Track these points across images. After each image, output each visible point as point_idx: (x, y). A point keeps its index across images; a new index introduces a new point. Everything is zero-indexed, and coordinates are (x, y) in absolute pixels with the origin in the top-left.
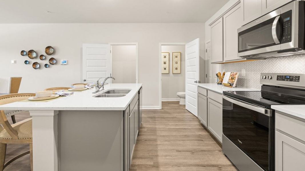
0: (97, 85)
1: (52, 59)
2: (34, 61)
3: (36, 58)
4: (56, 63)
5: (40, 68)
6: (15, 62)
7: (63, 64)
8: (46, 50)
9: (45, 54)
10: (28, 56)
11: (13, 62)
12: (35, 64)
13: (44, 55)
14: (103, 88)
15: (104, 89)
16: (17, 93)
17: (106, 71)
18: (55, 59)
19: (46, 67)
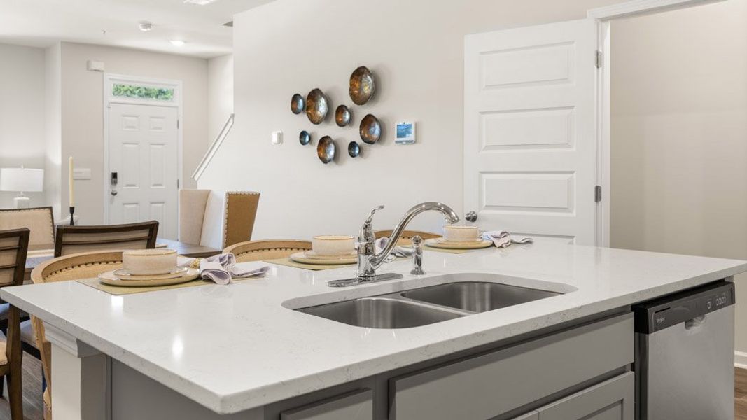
0: (364, 243)
1: (368, 121)
2: (320, 131)
3: (327, 117)
4: (381, 138)
5: (336, 158)
6: (280, 137)
7: (401, 142)
8: (351, 85)
9: (348, 102)
10: (308, 114)
11: (275, 138)
12: (324, 142)
13: (348, 107)
14: (419, 262)
15: (424, 268)
16: (249, 240)
17: (572, 172)
18: (377, 120)
19: (353, 156)
